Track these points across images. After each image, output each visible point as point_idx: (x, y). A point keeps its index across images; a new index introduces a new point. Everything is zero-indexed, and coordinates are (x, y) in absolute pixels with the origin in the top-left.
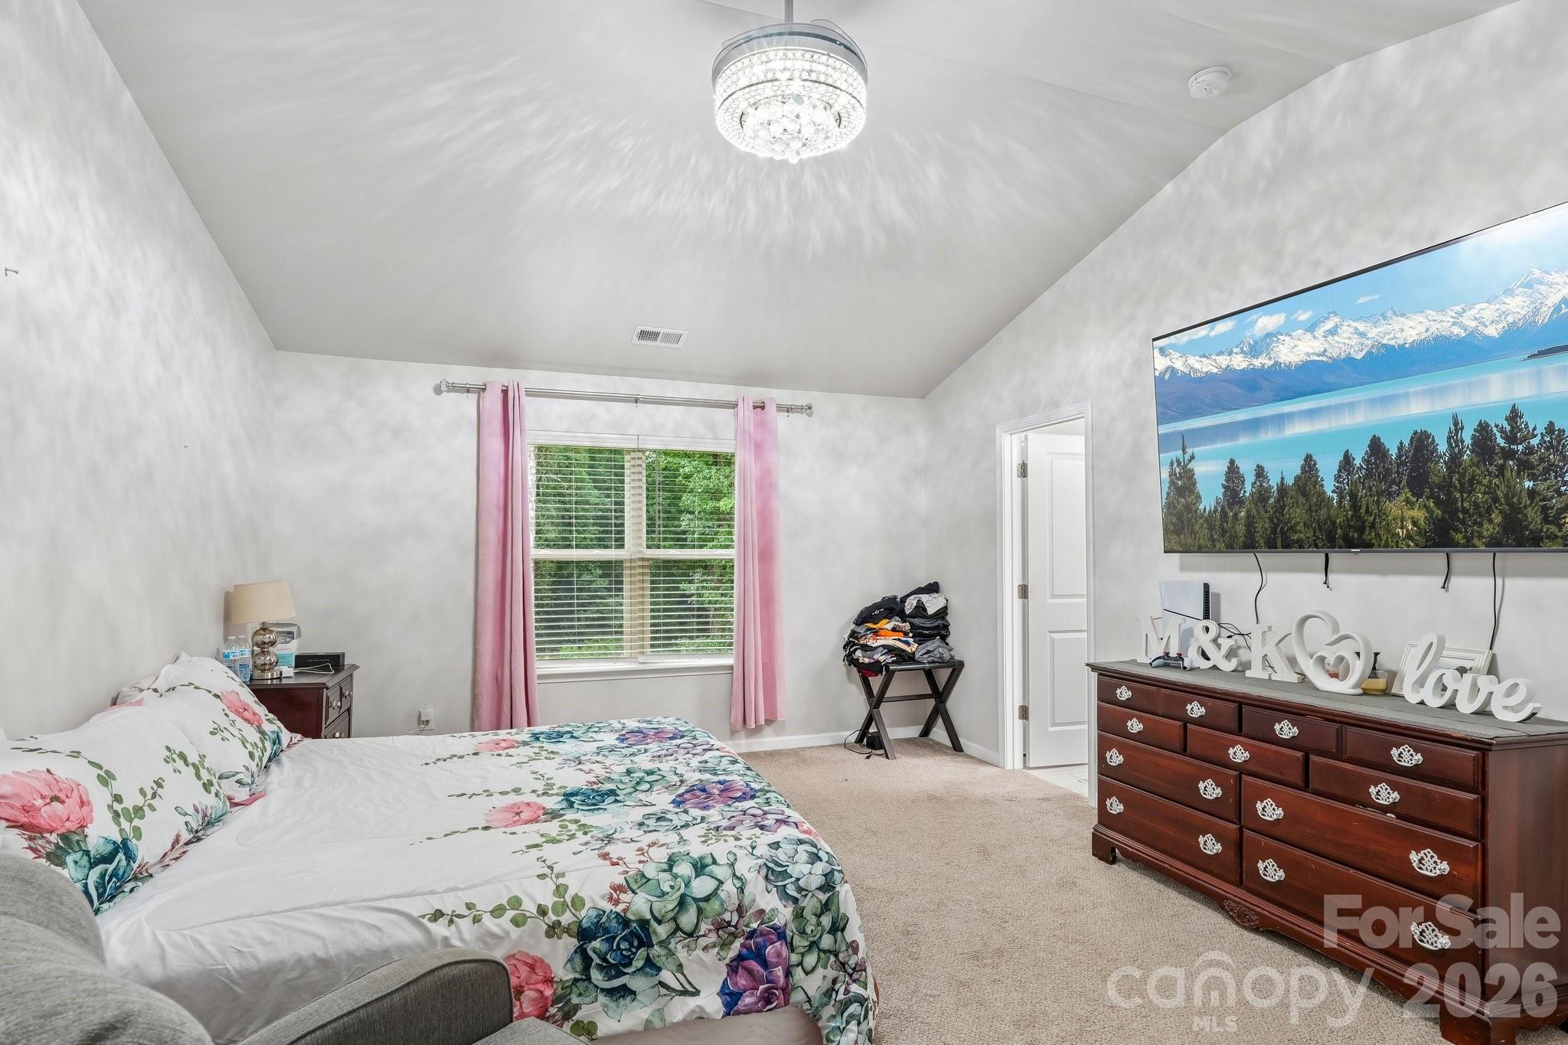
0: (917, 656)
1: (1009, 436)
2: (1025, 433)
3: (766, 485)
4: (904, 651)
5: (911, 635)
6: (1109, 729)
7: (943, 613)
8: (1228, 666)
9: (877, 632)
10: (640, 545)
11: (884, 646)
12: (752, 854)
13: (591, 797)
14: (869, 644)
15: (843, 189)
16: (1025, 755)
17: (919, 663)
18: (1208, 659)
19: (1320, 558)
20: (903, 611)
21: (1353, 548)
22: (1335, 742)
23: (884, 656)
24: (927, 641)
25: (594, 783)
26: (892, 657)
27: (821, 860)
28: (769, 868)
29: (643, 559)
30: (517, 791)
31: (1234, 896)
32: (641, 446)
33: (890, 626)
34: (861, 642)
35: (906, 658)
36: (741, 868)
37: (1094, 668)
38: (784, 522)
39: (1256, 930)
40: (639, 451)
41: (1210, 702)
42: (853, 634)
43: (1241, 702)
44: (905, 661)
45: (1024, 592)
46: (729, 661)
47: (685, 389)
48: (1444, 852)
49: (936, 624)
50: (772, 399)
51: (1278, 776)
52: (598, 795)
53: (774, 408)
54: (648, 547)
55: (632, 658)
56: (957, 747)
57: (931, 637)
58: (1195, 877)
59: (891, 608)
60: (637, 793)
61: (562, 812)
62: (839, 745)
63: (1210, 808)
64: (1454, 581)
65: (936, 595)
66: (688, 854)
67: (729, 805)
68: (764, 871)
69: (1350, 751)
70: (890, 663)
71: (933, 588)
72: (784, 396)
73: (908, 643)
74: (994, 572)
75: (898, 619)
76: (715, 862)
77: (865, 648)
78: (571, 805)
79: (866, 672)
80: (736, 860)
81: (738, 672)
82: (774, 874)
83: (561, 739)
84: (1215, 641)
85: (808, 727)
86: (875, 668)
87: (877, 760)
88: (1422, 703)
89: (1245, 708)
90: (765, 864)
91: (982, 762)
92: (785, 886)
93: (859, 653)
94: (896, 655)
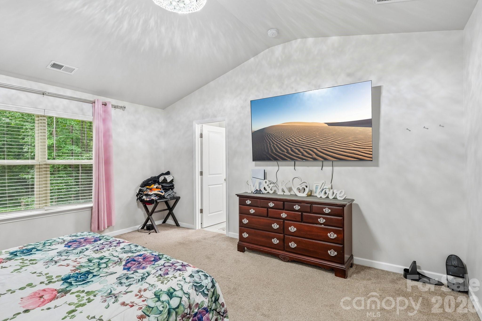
0: (166, 196)
1: (197, 125)
2: (202, 124)
3: (107, 135)
4: (161, 195)
5: (162, 189)
6: (243, 213)
7: (172, 181)
8: (271, 192)
9: (151, 189)
10: (45, 158)
11: (155, 194)
12: (186, 282)
13: (79, 277)
14: (149, 193)
15: (163, 30)
16: (201, 223)
17: (166, 198)
18: (266, 190)
19: (293, 163)
20: (159, 181)
21: (304, 160)
22: (309, 209)
23: (155, 197)
24: (168, 191)
25: (75, 270)
26: (158, 197)
27: (208, 277)
28: (195, 286)
29: (46, 164)
30: (30, 285)
31: (282, 253)
32: (45, 114)
33: (155, 187)
34: (145, 193)
35: (162, 197)
36: (186, 289)
37: (238, 195)
38: (114, 150)
39: (288, 261)
40: (44, 116)
41: (276, 202)
42: (140, 190)
43: (284, 201)
44: (162, 198)
45: (201, 173)
46: (91, 205)
47: (69, 93)
48: (335, 232)
49: (170, 185)
50: (110, 102)
51: (295, 220)
52: (82, 275)
53: (111, 106)
54: (48, 159)
55: (39, 208)
56: (178, 225)
57: (168, 190)
58: (271, 251)
59: (154, 180)
60: (102, 269)
61: (68, 289)
62: (136, 231)
63: (275, 231)
64: (323, 168)
65: (170, 175)
66: (161, 290)
67: (154, 264)
68: (194, 287)
69: (314, 211)
70: (157, 200)
71: (168, 173)
72: (114, 102)
73: (162, 192)
74: (192, 167)
75: (158, 184)
76: (175, 290)
77: (147, 195)
78: (70, 284)
79: (145, 203)
80: (182, 286)
81: (95, 210)
82: (198, 287)
83: (31, 253)
84: (268, 185)
85: (123, 226)
86: (151, 202)
87: (153, 234)
88: (321, 197)
89: (285, 203)
90: (193, 284)
91: (188, 229)
92: (203, 291)
93: (144, 197)
94: (159, 197)
